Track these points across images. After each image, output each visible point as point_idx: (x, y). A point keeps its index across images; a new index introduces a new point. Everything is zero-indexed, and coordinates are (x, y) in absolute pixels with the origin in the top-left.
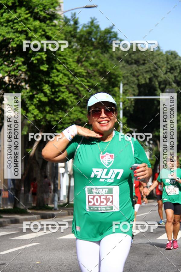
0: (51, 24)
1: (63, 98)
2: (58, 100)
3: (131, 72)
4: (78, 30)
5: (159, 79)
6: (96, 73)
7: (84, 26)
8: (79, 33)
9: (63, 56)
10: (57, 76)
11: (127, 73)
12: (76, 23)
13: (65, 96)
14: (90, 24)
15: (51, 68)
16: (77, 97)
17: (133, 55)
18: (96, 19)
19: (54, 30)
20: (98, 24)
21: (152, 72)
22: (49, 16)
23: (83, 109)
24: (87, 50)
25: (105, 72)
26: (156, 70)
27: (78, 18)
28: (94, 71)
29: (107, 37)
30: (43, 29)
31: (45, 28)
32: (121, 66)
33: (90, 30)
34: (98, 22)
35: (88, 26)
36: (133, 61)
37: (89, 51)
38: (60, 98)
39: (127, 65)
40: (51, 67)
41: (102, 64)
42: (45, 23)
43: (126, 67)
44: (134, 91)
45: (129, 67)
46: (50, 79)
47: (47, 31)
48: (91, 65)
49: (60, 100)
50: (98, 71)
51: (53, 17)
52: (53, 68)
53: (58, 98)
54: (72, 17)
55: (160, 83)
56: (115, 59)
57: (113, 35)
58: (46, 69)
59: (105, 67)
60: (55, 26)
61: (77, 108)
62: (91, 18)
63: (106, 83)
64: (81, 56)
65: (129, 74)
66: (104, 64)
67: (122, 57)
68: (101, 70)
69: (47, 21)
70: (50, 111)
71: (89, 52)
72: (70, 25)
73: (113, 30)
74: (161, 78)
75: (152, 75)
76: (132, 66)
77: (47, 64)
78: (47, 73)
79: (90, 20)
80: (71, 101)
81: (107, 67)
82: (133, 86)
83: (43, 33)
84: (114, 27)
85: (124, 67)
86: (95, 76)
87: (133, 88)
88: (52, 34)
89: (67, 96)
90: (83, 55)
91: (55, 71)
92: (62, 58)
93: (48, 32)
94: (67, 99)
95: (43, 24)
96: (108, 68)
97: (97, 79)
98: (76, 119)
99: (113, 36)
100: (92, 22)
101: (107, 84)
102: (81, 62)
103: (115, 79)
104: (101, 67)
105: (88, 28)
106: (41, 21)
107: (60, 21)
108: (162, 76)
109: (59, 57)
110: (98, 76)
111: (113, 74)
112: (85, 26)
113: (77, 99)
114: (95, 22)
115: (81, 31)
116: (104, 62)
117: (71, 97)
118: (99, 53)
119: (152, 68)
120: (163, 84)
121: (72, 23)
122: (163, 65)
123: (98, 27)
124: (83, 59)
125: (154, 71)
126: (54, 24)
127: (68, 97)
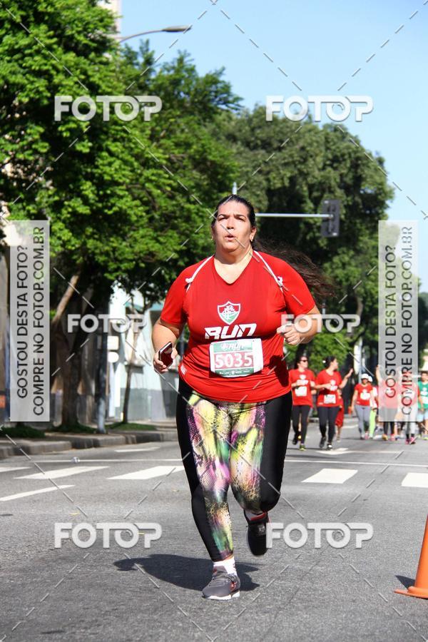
0: (97, 60)
1: (121, 208)
2: (110, 212)
3: (254, 164)
4: (153, 76)
5: (309, 179)
6: (185, 162)
7: (165, 68)
8: (153, 80)
9: (121, 125)
10: (110, 164)
11: (247, 166)
12: (149, 61)
13: (125, 204)
14: (176, 64)
15: (97, 149)
16: (147, 208)
17: (258, 131)
18: (189, 55)
19: (106, 73)
20: (193, 63)
21: (295, 166)
22: (94, 45)
23: (159, 233)
24: (170, 116)
25: (205, 160)
26: (305, 161)
27: (153, 52)
28: (183, 158)
29: (211, 92)
30: (81, 69)
31: (86, 67)
32: (234, 150)
33: (177, 77)
34: (193, 60)
35: (173, 68)
36: (259, 142)
37: (173, 117)
38: (115, 209)
39: (247, 149)
40: (97, 145)
41: (200, 145)
42: (86, 57)
43: (244, 155)
44: (260, 202)
45: (250, 154)
46: (95, 171)
47: (90, 73)
48: (177, 145)
49: (115, 213)
50: (191, 158)
51: (103, 45)
52: (100, 149)
53: (110, 208)
54: (141, 48)
55: (311, 188)
56: (223, 138)
57: (222, 88)
58: (87, 151)
59: (205, 151)
60: (106, 64)
61: (148, 231)
62: (179, 52)
63: (205, 183)
64: (158, 128)
65: (249, 169)
66: (203, 146)
67: (237, 134)
68: (197, 157)
69: (90, 53)
70: (93, 234)
71: (172, 120)
72: (137, 64)
73: (222, 78)
74: (314, 177)
75: (296, 172)
76: (257, 152)
77: (90, 141)
78: (90, 159)
79: (178, 56)
80: (137, 215)
81: (208, 151)
82: (259, 193)
83: (83, 77)
84: (224, 72)
85: (240, 153)
86: (184, 167)
87: (258, 196)
88: (100, 79)
89: (128, 204)
90: (161, 126)
91: (105, 154)
92: (119, 128)
93: (92, 76)
94: (129, 211)
95: (82, 59)
96: (210, 154)
97: (188, 174)
98: (144, 252)
99: (222, 91)
100: (181, 61)
101: (208, 185)
102: (158, 140)
103: (224, 175)
104: (197, 151)
105: (172, 72)
106: (78, 54)
107: (116, 54)
108: (316, 173)
109: (113, 127)
110: (190, 167)
111: (221, 166)
112: (167, 67)
113: (147, 212)
114: (186, 60)
115: (159, 77)
116: (203, 142)
117: (137, 206)
118: (192, 123)
119: (297, 158)
120: (317, 190)
121: (141, 60)
122: (318, 152)
123: (192, 70)
124: (162, 134)
125: (300, 163)
126: (104, 60)
127: (131, 208)
